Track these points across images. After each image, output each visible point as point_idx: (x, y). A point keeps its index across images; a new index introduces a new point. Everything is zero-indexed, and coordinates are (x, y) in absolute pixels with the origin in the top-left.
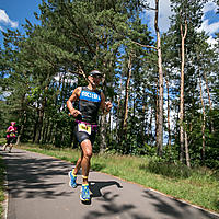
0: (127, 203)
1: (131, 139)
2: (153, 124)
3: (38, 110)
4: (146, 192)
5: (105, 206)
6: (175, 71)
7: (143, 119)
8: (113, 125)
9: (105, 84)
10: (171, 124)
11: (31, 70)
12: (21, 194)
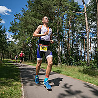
0: (77, 90)
1: (72, 58)
2: (83, 51)
3: (30, 47)
4: (85, 84)
5: (67, 91)
6: (93, 24)
7: (77, 49)
8: (63, 52)
9: (58, 33)
10: (92, 50)
11: (26, 30)
12: (27, 84)
